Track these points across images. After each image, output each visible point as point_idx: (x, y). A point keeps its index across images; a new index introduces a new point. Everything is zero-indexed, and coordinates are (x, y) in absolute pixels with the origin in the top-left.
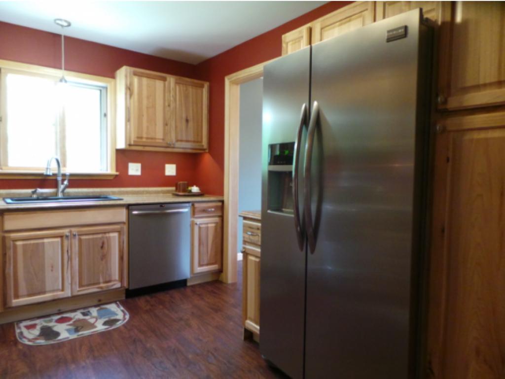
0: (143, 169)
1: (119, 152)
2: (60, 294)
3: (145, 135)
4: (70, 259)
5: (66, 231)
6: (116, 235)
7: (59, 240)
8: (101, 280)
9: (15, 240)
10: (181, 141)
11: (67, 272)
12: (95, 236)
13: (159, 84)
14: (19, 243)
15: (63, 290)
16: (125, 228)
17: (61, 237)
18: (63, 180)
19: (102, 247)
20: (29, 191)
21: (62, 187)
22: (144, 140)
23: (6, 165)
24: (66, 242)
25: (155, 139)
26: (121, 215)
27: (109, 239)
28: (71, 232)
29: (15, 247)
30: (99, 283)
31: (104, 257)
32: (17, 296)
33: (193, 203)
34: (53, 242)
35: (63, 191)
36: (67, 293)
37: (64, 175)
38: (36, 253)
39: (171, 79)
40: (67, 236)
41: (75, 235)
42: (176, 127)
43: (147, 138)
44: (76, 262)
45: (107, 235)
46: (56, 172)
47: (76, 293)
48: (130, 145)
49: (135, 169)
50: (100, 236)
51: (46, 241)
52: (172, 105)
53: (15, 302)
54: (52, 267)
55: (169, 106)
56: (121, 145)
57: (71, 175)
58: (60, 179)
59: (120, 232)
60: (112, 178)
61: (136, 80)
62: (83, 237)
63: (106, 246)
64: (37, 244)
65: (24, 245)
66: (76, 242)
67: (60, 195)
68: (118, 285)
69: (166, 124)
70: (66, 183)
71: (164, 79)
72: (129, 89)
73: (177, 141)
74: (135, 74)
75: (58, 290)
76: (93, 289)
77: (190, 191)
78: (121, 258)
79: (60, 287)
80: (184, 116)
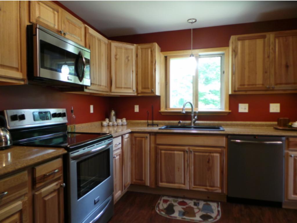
0: (250, 107)
1: (230, 96)
2: (182, 186)
3: (246, 83)
4: (189, 166)
5: (186, 148)
6: (218, 155)
7: (182, 153)
8: (208, 184)
9: (161, 150)
10: (281, 84)
11: (187, 174)
12: (204, 154)
13: (260, 42)
14: (163, 152)
15: (184, 184)
16: (225, 151)
17: (184, 151)
18: (194, 116)
19: (208, 162)
21: (194, 120)
22: (246, 86)
24: (186, 155)
25: (256, 85)
26: (223, 142)
27: (213, 157)
28: (189, 149)
29: (161, 153)
30: (206, 186)
31: (210, 169)
32: (162, 182)
33: (288, 137)
34: (179, 154)
35: (194, 122)
36: (187, 187)
37: (195, 113)
38: (171, 158)
39: (271, 36)
40: (187, 152)
41: (191, 152)
42: (275, 73)
43: (248, 85)
44: (192, 168)
45: (212, 154)
46: (191, 111)
47: (192, 189)
48: (235, 91)
49: (243, 108)
50: (207, 154)
51: (176, 152)
52: (272, 56)
53: (161, 184)
54: (179, 169)
55: (269, 57)
56: (230, 93)
57: (200, 113)
58: (193, 115)
59: (221, 153)
60: (226, 114)
61: (239, 43)
62: (197, 154)
63: (211, 161)
64: (171, 154)
65: (165, 153)
66: (192, 156)
67: (193, 125)
68: (219, 191)
69: (265, 72)
70: (196, 117)
71: (264, 37)
72: (235, 51)
73: (276, 84)
74: (239, 39)
75: (181, 183)
76: (202, 189)
77: (291, 126)
78: (222, 172)
79: (183, 182)
80: (284, 63)
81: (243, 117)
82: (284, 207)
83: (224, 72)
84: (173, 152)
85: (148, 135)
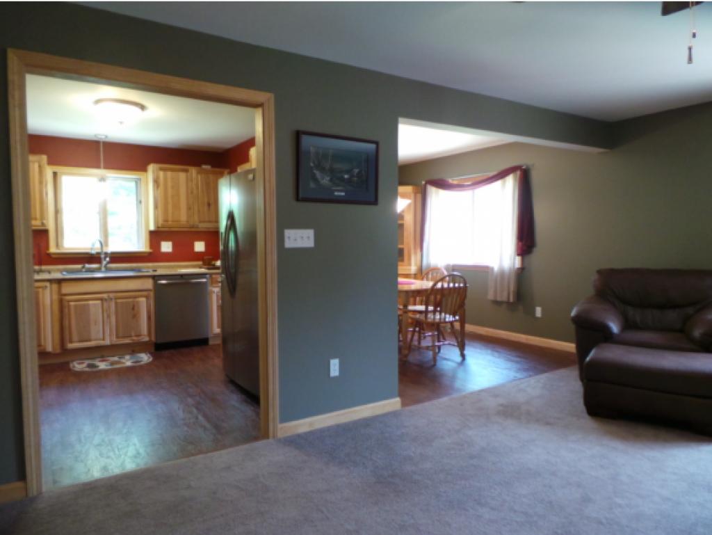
0: (174, 246)
1: (152, 233)
2: (102, 343)
3: (170, 219)
4: (109, 316)
5: (105, 296)
6: (143, 300)
7: (99, 302)
8: (133, 334)
9: (69, 301)
10: (204, 222)
11: (107, 326)
12: (127, 300)
13: (182, 176)
14: (72, 303)
15: (104, 339)
16: (152, 294)
17: (101, 299)
18: (105, 258)
19: (133, 309)
20: (79, 266)
21: (104, 263)
22: (170, 223)
23: (62, 247)
24: (105, 304)
25: (180, 221)
26: (149, 284)
27: (138, 302)
28: (109, 296)
29: (69, 306)
30: (131, 336)
31: (135, 316)
32: (71, 342)
33: (211, 274)
34: (94, 304)
35: (105, 266)
36: (107, 342)
37: (106, 254)
38: (83, 311)
39: (193, 171)
40: (106, 300)
41: (111, 299)
42: (199, 211)
43: (173, 221)
44: (113, 319)
45: (138, 299)
46: (99, 251)
47: (114, 343)
48: (158, 227)
49: (166, 247)
50: (131, 300)
51: (91, 302)
52: (195, 192)
53: (70, 346)
54: (95, 322)
55: (192, 192)
56: (152, 228)
57: (113, 253)
58: (103, 256)
59: (147, 297)
60: (146, 255)
61: (161, 174)
62: (119, 301)
63: (136, 308)
64: (84, 305)
65: (75, 306)
66: (113, 305)
67: (103, 269)
68: (147, 339)
69: (189, 208)
70: (108, 259)
71: (186, 171)
72: (156, 182)
73: (200, 222)
74: (161, 169)
75: (100, 340)
76: (127, 341)
77: (214, 265)
78: (149, 318)
79: (101, 336)
80: (206, 200)
81: (167, 257)
82: (211, 342)
83: (140, 202)
84: (86, 303)
85: (48, 284)
